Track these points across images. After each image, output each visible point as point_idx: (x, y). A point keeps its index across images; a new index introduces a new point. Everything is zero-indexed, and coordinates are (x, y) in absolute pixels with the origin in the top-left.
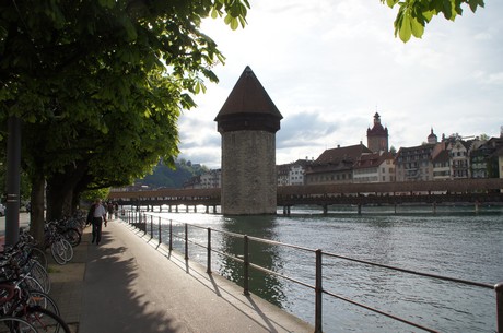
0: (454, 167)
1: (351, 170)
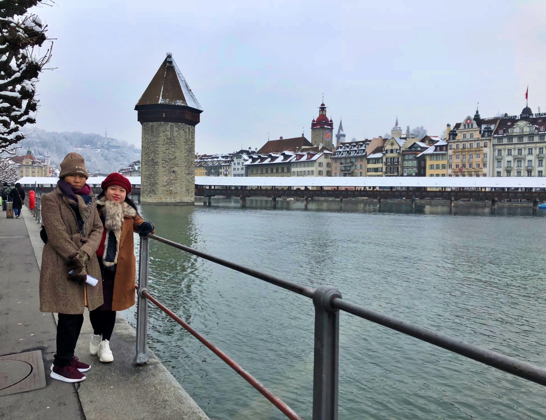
0: (386, 164)
1: (289, 162)
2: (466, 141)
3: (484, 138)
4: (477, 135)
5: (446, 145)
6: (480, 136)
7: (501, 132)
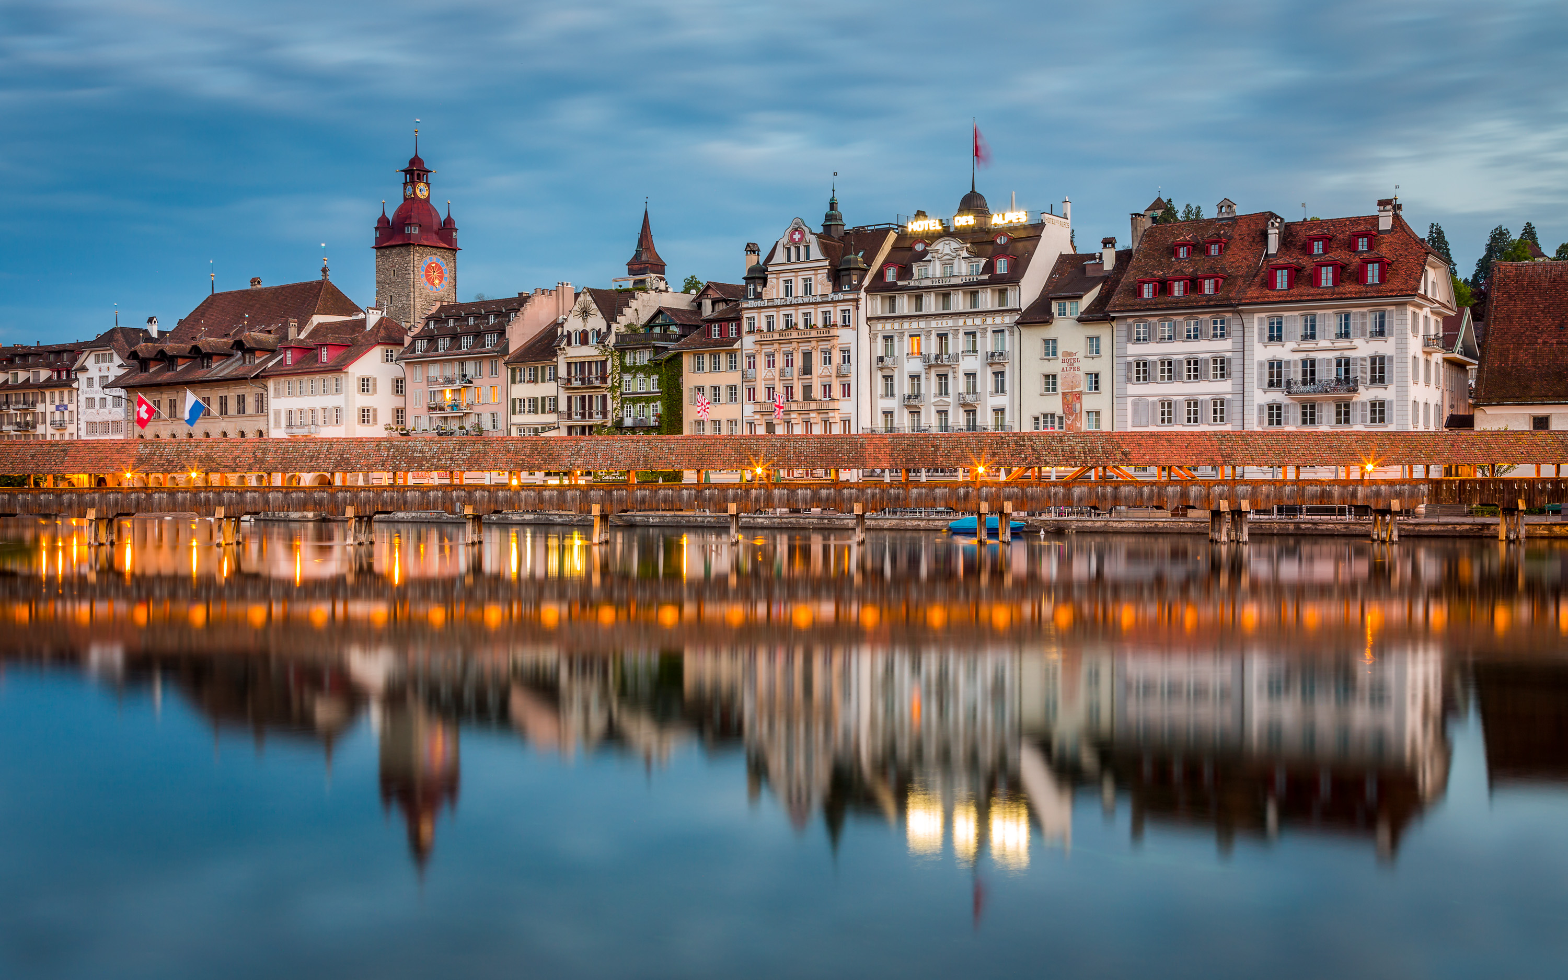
0: (568, 383)
1: (260, 377)
2: (791, 305)
3: (841, 296)
4: (822, 285)
5: (738, 319)
6: (829, 287)
7: (890, 275)
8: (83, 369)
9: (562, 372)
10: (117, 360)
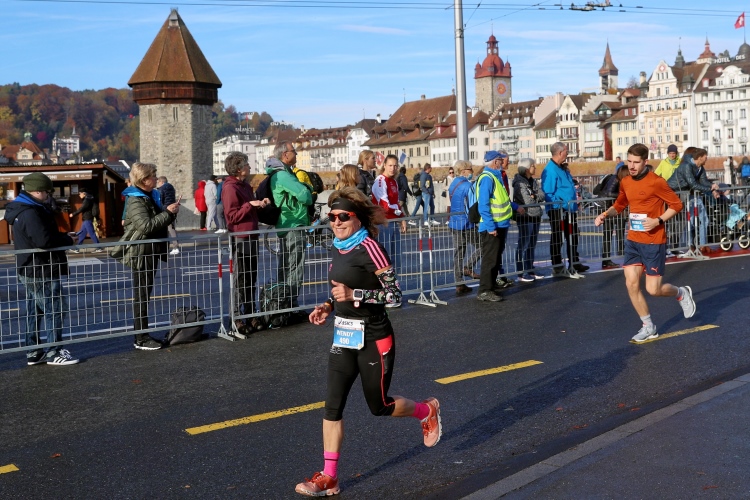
1: (426, 140)
2: (660, 99)
3: (682, 95)
4: (674, 89)
5: (636, 107)
6: (677, 90)
7: (706, 84)
8: (351, 138)
9: (559, 133)
10: (365, 134)
